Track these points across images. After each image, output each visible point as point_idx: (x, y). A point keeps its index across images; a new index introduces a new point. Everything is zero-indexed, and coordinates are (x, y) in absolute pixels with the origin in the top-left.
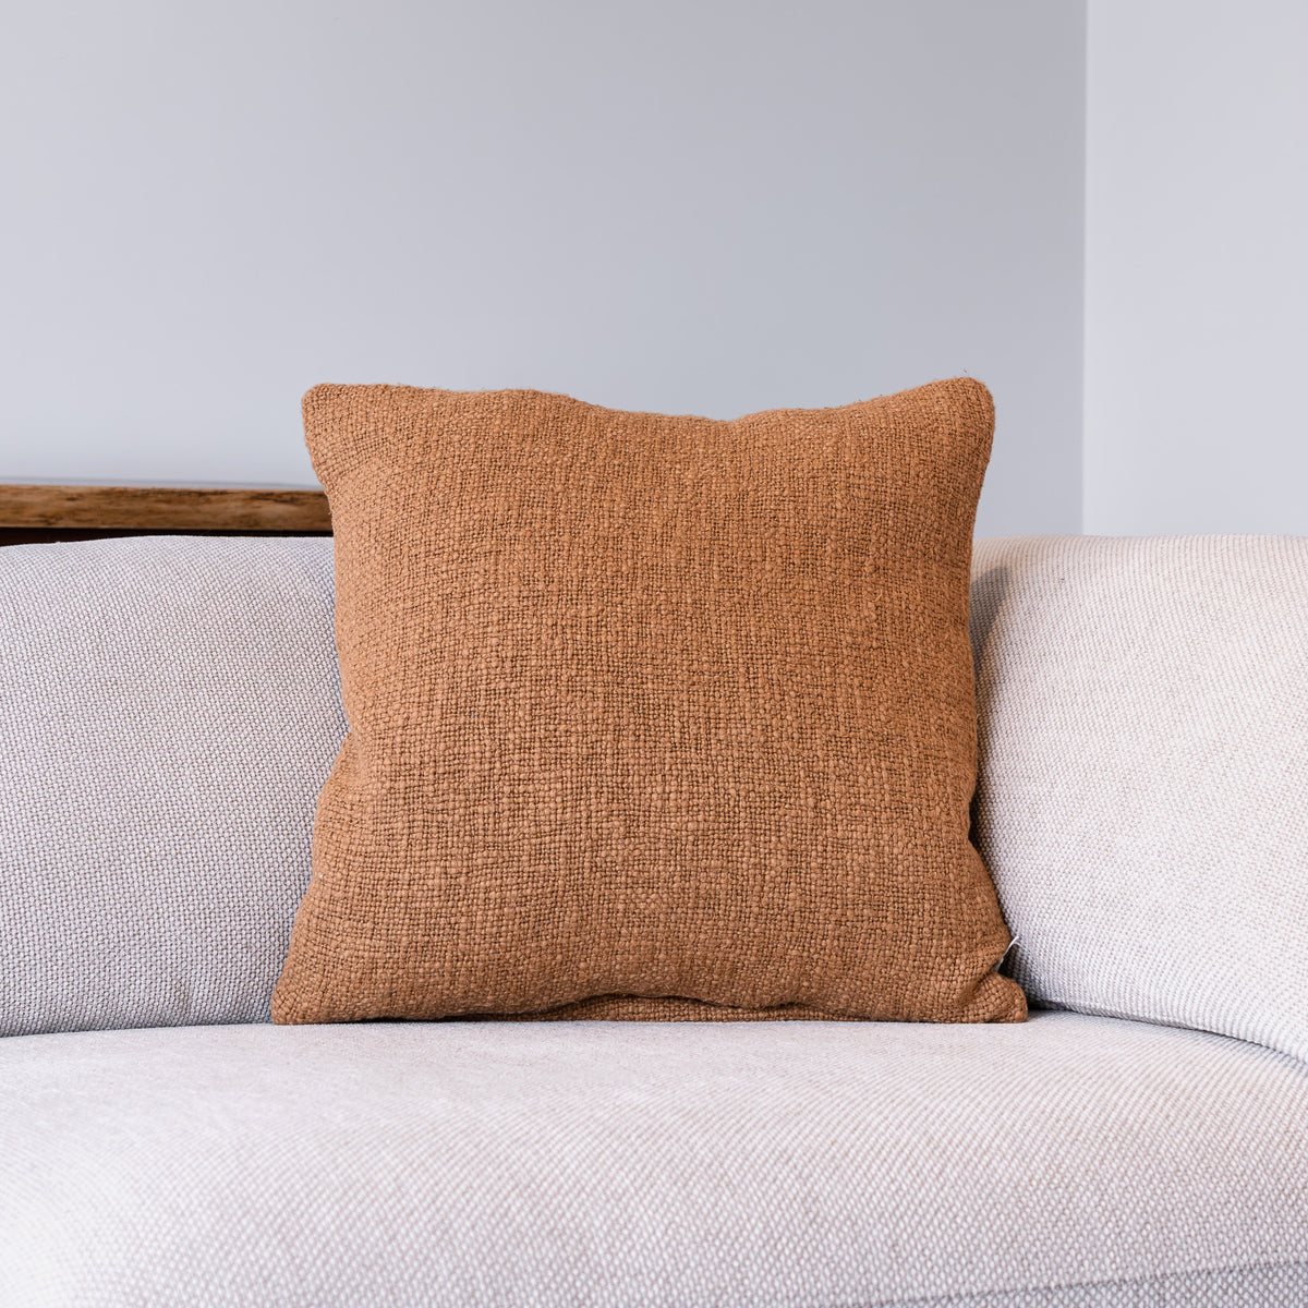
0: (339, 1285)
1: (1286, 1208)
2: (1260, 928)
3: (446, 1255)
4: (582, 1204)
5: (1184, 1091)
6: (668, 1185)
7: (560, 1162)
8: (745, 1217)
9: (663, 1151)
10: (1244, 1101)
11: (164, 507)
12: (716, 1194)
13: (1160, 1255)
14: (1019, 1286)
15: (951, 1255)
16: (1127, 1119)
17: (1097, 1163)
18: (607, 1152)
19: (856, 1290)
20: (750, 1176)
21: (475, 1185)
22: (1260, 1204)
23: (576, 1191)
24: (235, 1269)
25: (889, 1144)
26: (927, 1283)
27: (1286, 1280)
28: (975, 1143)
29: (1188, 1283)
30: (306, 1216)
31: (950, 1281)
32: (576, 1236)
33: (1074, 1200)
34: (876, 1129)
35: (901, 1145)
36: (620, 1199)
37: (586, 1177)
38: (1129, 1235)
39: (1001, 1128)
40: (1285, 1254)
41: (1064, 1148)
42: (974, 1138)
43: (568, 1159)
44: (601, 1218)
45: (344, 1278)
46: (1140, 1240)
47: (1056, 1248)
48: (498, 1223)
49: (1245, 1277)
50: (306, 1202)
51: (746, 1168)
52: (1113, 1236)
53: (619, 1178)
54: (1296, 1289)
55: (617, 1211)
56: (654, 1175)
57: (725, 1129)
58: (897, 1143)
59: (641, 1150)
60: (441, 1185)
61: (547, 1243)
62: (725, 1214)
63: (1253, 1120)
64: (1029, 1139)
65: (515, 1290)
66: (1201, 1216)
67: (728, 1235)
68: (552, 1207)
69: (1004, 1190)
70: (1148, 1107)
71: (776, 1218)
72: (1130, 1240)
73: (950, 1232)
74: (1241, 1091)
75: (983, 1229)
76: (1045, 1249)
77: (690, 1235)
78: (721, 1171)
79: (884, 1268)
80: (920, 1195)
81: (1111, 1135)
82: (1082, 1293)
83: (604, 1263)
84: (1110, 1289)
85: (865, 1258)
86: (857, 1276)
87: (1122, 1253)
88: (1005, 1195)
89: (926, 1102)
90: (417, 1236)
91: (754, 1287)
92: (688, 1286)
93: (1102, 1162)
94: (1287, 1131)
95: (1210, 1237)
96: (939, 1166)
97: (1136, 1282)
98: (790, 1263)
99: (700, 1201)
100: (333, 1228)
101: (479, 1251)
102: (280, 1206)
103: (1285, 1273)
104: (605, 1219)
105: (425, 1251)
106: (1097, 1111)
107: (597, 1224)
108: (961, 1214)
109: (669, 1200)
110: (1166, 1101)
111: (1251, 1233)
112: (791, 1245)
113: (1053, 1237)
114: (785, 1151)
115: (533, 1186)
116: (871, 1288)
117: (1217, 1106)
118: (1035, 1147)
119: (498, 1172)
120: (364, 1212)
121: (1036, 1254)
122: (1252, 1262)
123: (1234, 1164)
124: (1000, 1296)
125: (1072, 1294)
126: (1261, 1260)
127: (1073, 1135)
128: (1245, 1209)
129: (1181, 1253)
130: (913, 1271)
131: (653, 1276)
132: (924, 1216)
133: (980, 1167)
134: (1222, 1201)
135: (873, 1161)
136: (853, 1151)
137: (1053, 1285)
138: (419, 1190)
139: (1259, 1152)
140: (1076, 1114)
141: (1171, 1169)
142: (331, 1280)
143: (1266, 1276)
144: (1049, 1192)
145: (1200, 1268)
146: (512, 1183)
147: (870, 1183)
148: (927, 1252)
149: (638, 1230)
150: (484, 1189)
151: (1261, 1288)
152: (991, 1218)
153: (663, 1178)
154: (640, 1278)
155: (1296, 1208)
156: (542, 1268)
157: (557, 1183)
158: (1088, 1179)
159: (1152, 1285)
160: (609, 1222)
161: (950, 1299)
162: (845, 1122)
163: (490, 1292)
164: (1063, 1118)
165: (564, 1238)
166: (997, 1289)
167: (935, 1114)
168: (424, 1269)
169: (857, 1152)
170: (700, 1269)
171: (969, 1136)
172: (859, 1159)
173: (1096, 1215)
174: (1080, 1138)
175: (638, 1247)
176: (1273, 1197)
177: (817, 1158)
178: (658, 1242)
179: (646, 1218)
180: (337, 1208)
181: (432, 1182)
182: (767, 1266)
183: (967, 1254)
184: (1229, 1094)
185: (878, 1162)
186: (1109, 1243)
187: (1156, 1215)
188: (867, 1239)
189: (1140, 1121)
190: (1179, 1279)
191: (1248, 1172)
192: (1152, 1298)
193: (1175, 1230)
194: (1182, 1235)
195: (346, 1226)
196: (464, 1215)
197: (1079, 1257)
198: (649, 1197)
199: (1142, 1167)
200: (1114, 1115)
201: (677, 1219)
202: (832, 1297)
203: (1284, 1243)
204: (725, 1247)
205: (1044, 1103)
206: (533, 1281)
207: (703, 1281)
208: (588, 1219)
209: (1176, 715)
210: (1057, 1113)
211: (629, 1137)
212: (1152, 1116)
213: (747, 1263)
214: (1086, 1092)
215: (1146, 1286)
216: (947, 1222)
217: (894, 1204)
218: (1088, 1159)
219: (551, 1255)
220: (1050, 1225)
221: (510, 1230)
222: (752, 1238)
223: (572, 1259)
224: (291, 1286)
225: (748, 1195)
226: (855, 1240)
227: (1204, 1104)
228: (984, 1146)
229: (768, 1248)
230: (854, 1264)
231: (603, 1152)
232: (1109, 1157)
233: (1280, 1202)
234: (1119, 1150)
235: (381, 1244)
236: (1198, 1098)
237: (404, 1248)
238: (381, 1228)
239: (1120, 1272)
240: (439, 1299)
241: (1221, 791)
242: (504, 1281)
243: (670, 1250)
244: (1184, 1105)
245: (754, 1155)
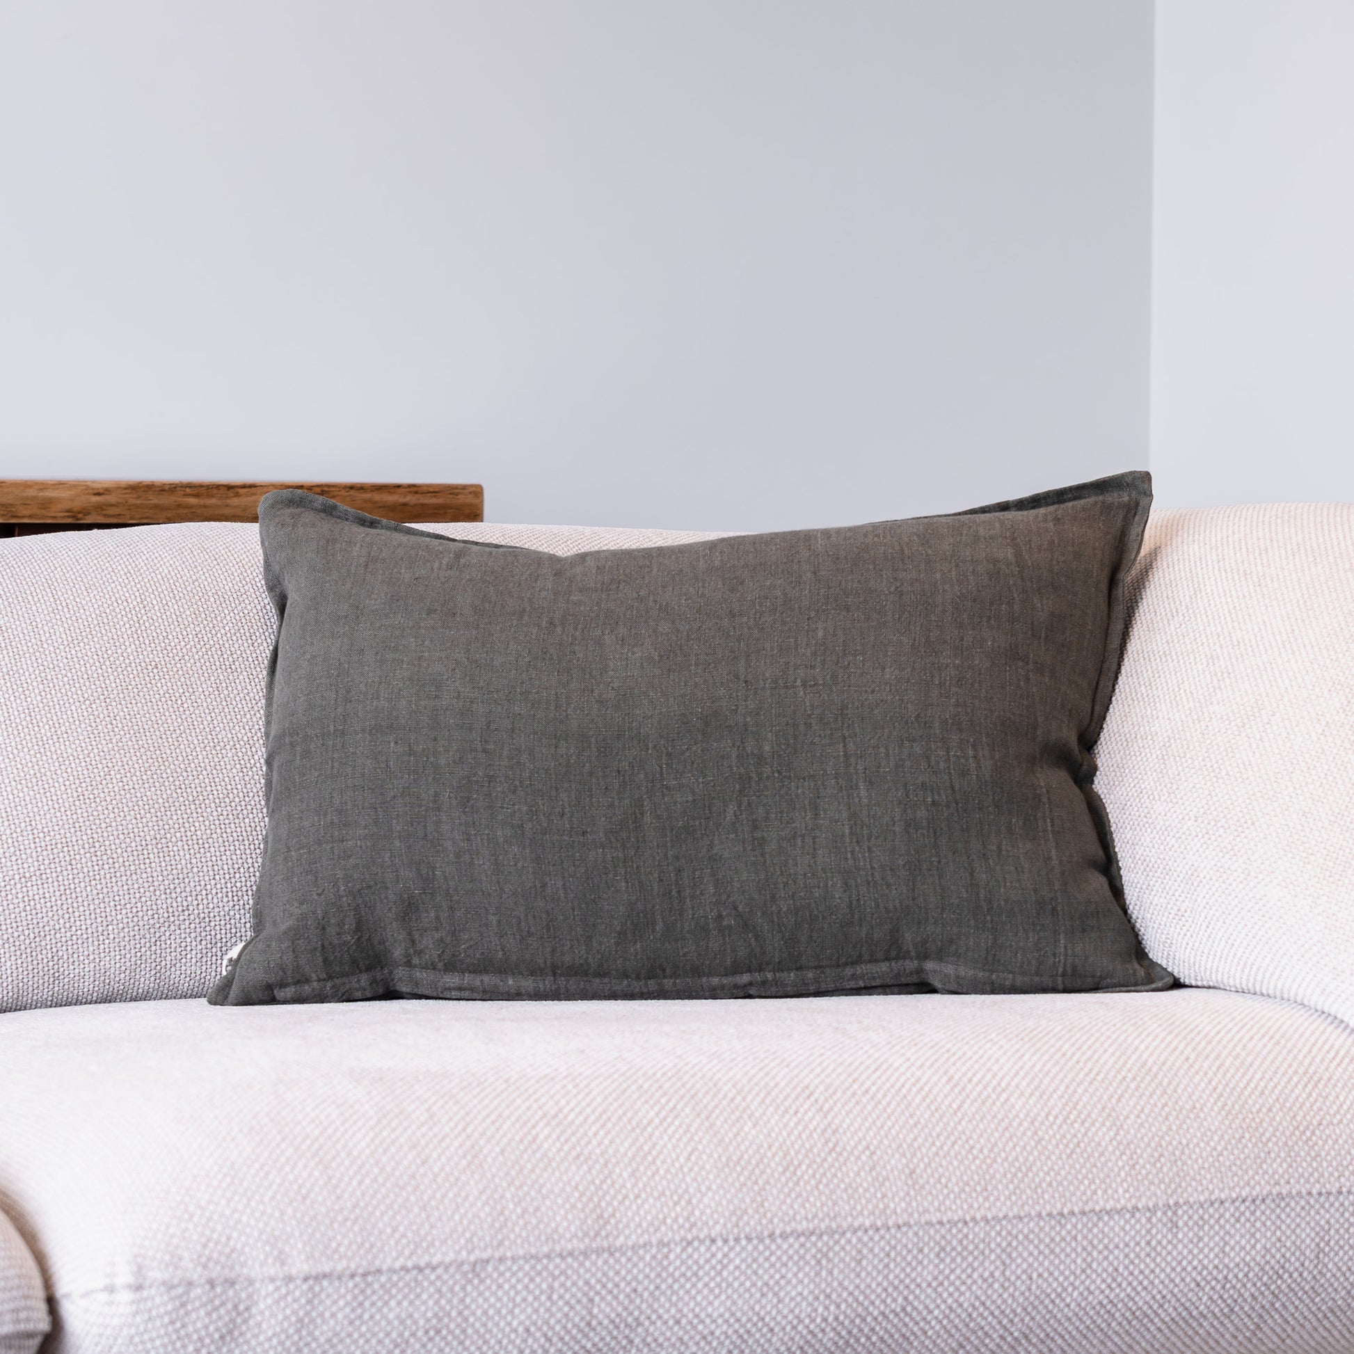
0: (374, 1202)
1: (1300, 1143)
2: (1291, 886)
3: (477, 1176)
4: (608, 1132)
5: (1206, 1036)
6: (691, 1117)
7: (587, 1095)
8: (766, 1145)
9: (688, 1086)
10: (1265, 1045)
11: (192, 501)
12: (738, 1125)
13: (1173, 1186)
14: (1033, 1213)
15: (967, 1184)
16: (1146, 1061)
17: (1114, 1101)
18: (634, 1087)
19: (873, 1213)
20: (771, 1109)
21: (505, 1115)
22: (1274, 1139)
23: (602, 1121)
24: (274, 1187)
25: (909, 1082)
26: (943, 1208)
27: (1298, 1209)
28: (995, 1083)
29: (1201, 1211)
30: (342, 1142)
31: (965, 1207)
32: (602, 1161)
33: (1090, 1134)
34: (898, 1068)
35: (921, 1083)
36: (645, 1128)
37: (612, 1108)
38: (1144, 1167)
39: (1022, 1068)
40: (1298, 1187)
41: (1082, 1087)
42: (993, 1078)
43: (595, 1093)
44: (626, 1145)
45: (379, 1196)
46: (1154, 1171)
47: (1070, 1177)
48: (526, 1150)
49: (1257, 1207)
50: (342, 1129)
51: (768, 1101)
52: (1127, 1168)
53: (644, 1110)
54: (1308, 1219)
55: (642, 1140)
56: (679, 1107)
57: (749, 1067)
58: (917, 1081)
59: (666, 1086)
60: (472, 1115)
61: (574, 1168)
62: (747, 1143)
63: (1273, 1062)
64: (1048, 1079)
65: (543, 1209)
66: (1215, 1149)
67: (749, 1162)
68: (578, 1135)
69: (1020, 1124)
70: (1169, 1050)
71: (796, 1147)
72: (1144, 1172)
73: (966, 1162)
74: (1263, 1036)
75: (999, 1160)
76: (1059, 1178)
77: (712, 1161)
78: (744, 1104)
79: (902, 1194)
80: (938, 1129)
81: (1130, 1076)
82: (1095, 1219)
83: (629, 1186)
84: (1123, 1216)
85: (882, 1184)
86: (875, 1201)
87: (1135, 1183)
88: (1022, 1129)
89: (949, 1046)
90: (449, 1160)
91: (774, 1209)
92: (709, 1206)
93: (1119, 1100)
94: (1306, 1072)
95: (1223, 1169)
96: (958, 1102)
97: (1149, 1210)
98: (809, 1188)
99: (722, 1131)
100: (368, 1152)
101: (507, 1174)
102: (317, 1132)
103: (1297, 1203)
104: (630, 1146)
105: (456, 1174)
106: (1118, 1054)
107: (622, 1150)
108: (978, 1146)
109: (692, 1130)
110: (1187, 1045)
111: (1265, 1166)
112: (810, 1172)
113: (1067, 1167)
114: (807, 1087)
115: (561, 1116)
116: (888, 1212)
117: (1238, 1049)
118: (1054, 1086)
119: (527, 1104)
120: (397, 1138)
121: (1050, 1184)
122: (1265, 1192)
123: (1250, 1102)
124: (1015, 1222)
125: (1085, 1219)
126: (1274, 1192)
127: (1092, 1076)
128: (1260, 1145)
129: (1194, 1184)
130: (930, 1198)
131: (676, 1198)
132: (941, 1147)
133: (998, 1104)
134: (1237, 1136)
135: (893, 1098)
136: (874, 1089)
137: (1066, 1211)
138: (451, 1119)
139: (1277, 1092)
140: (1096, 1056)
141: (1188, 1107)
142: (367, 1198)
143: (1278, 1206)
144: (1065, 1127)
145: (1213, 1198)
146: (540, 1113)
147: (889, 1117)
148: (943, 1180)
149: (662, 1157)
150: (513, 1119)
151: (1273, 1217)
152: (1007, 1149)
153: (687, 1110)
154: (663, 1199)
155: (1311, 1143)
156: (568, 1189)
157: (584, 1114)
158: (1104, 1115)
159: (1165, 1213)
160: (634, 1149)
161: (966, 1223)
162: (868, 1062)
163: (519, 1211)
164: (1082, 1060)
165: (590, 1163)
166: (1011, 1214)
167: (957, 1056)
168: (455, 1189)
169: (878, 1091)
170: (721, 1192)
171: (989, 1076)
172: (879, 1096)
173: (1110, 1148)
174: (1099, 1078)
175: (662, 1172)
176: (1288, 1133)
177: (839, 1094)
178: (681, 1167)
179: (669, 1146)
180: (371, 1134)
181: (462, 1112)
182: (786, 1190)
183: (983, 1183)
184: (1251, 1038)
185: (898, 1099)
186: (1123, 1174)
187: (1170, 1148)
188: (884, 1167)
189: (1159, 1063)
190: (1191, 1207)
191: (1264, 1110)
192: (1165, 1225)
193: (1189, 1162)
194: (1196, 1167)
195: (381, 1150)
196: (493, 1142)
197: (1093, 1187)
198: (673, 1128)
199: (1160, 1105)
200: (1134, 1057)
201: (700, 1147)
202: (850, 1219)
203: (1296, 1175)
204: (746, 1173)
205: (1066, 1046)
206: (560, 1201)
207: (724, 1203)
208: (614, 1146)
209: (1215, 682)
210: (1078, 1055)
211: (654, 1074)
212: (1172, 1059)
213: (767, 1187)
214: (1109, 1037)
215: (1159, 1214)
216: (964, 1152)
217: (912, 1136)
218: (1105, 1097)
219: (577, 1178)
220: (1064, 1156)
221: (538, 1155)
222: (773, 1165)
223: (597, 1182)
224: (329, 1203)
225: (769, 1126)
226: (873, 1168)
227: (1225, 1047)
228: (1003, 1085)
229: (788, 1174)
230: (872, 1190)
231: (629, 1087)
232: (1126, 1096)
233: (1294, 1138)
234: (1137, 1089)
235: (414, 1167)
236: (1219, 1042)
237: (436, 1170)
238: (414, 1152)
239: (1134, 1201)
240: (470, 1216)
241: (1257, 755)
242: (532, 1200)
243: (693, 1175)
244: (1205, 1048)
245: (777, 1090)
